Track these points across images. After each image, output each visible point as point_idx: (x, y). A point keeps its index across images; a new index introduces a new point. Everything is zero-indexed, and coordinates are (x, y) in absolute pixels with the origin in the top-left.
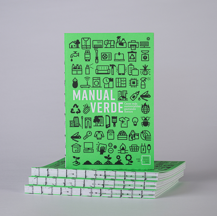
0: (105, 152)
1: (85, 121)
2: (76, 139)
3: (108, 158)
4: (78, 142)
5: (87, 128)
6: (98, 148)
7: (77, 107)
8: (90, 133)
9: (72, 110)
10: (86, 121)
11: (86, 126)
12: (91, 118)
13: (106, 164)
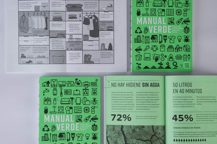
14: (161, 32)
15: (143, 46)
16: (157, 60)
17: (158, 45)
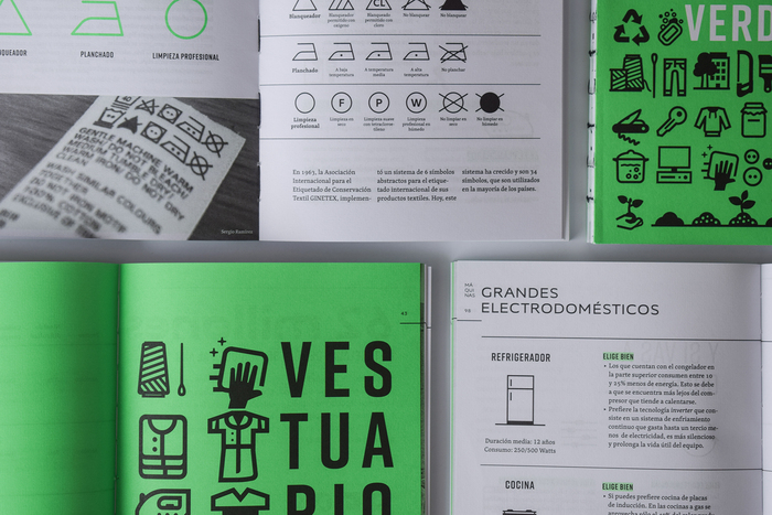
0: (733, 180)
1: (665, 69)
2: (632, 136)
3: (743, 202)
4: (636, 143)
5: (670, 95)
6: (706, 167)
7: (638, 19)
8: (679, 114)
9: (620, 29)
10: (669, 72)
11: (668, 88)
12: (685, 60)
13: (735, 223)
14: (748, 38)
15: (654, 109)
16: (722, 179)
17: (731, 102)
